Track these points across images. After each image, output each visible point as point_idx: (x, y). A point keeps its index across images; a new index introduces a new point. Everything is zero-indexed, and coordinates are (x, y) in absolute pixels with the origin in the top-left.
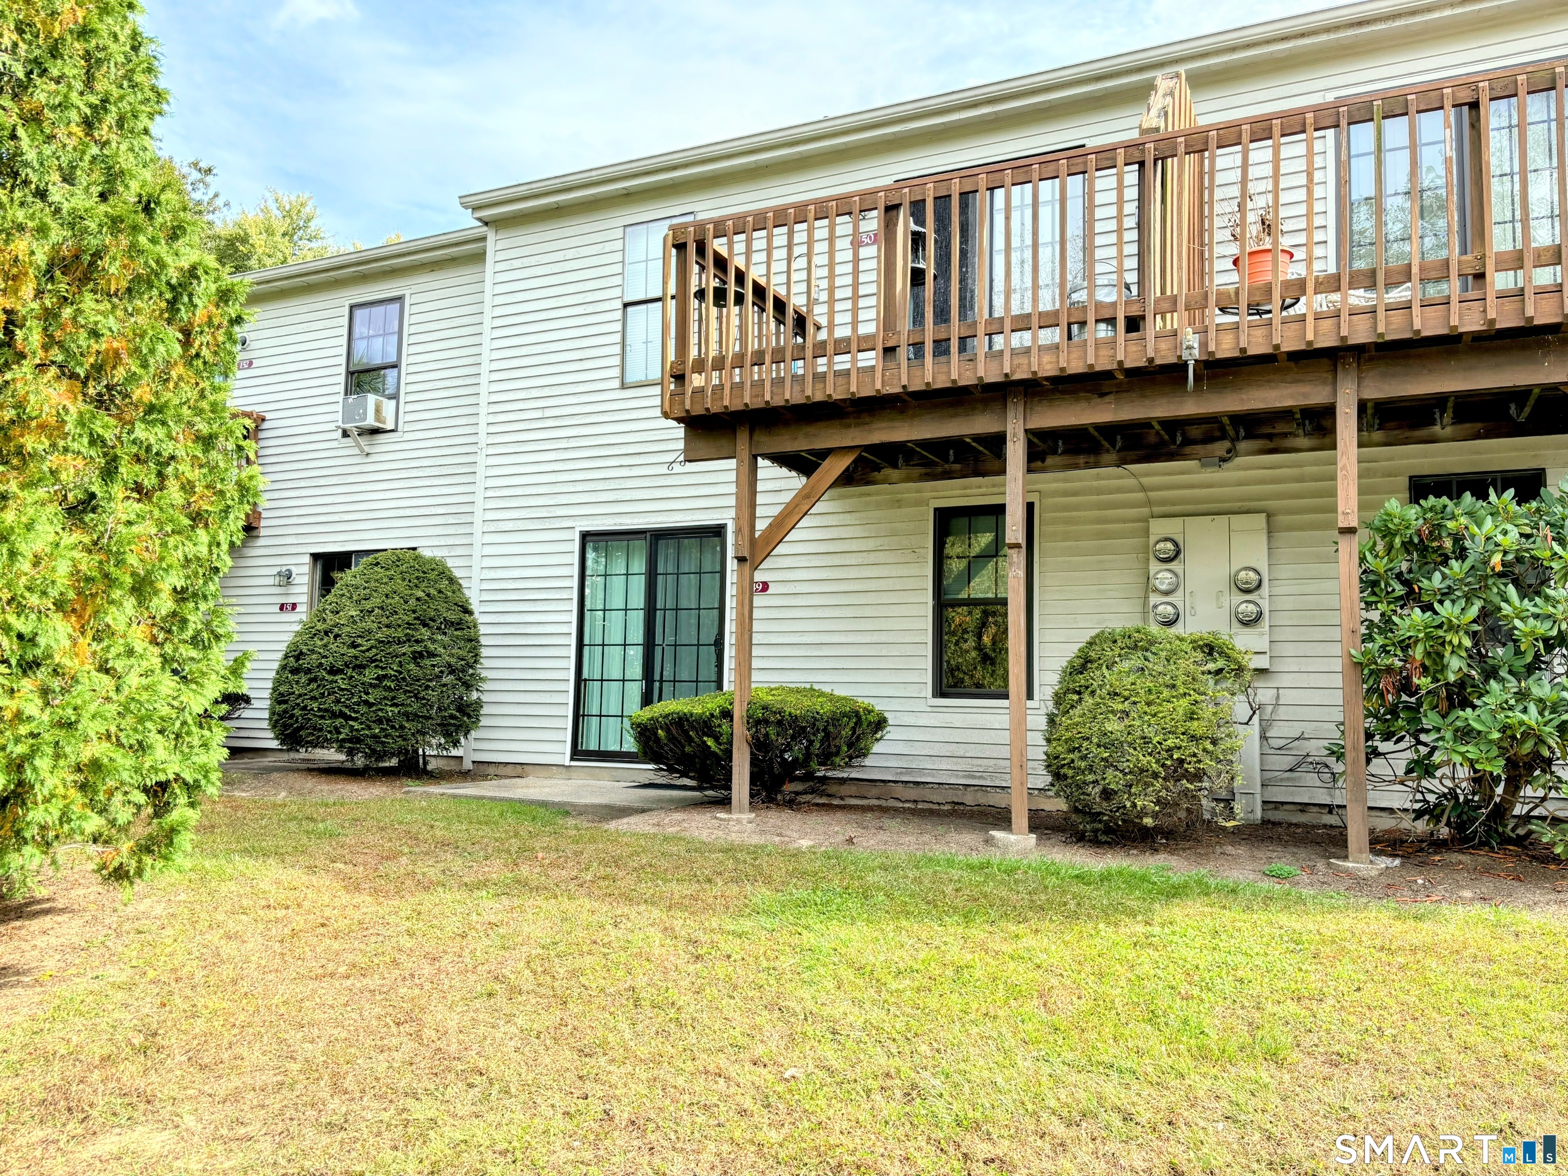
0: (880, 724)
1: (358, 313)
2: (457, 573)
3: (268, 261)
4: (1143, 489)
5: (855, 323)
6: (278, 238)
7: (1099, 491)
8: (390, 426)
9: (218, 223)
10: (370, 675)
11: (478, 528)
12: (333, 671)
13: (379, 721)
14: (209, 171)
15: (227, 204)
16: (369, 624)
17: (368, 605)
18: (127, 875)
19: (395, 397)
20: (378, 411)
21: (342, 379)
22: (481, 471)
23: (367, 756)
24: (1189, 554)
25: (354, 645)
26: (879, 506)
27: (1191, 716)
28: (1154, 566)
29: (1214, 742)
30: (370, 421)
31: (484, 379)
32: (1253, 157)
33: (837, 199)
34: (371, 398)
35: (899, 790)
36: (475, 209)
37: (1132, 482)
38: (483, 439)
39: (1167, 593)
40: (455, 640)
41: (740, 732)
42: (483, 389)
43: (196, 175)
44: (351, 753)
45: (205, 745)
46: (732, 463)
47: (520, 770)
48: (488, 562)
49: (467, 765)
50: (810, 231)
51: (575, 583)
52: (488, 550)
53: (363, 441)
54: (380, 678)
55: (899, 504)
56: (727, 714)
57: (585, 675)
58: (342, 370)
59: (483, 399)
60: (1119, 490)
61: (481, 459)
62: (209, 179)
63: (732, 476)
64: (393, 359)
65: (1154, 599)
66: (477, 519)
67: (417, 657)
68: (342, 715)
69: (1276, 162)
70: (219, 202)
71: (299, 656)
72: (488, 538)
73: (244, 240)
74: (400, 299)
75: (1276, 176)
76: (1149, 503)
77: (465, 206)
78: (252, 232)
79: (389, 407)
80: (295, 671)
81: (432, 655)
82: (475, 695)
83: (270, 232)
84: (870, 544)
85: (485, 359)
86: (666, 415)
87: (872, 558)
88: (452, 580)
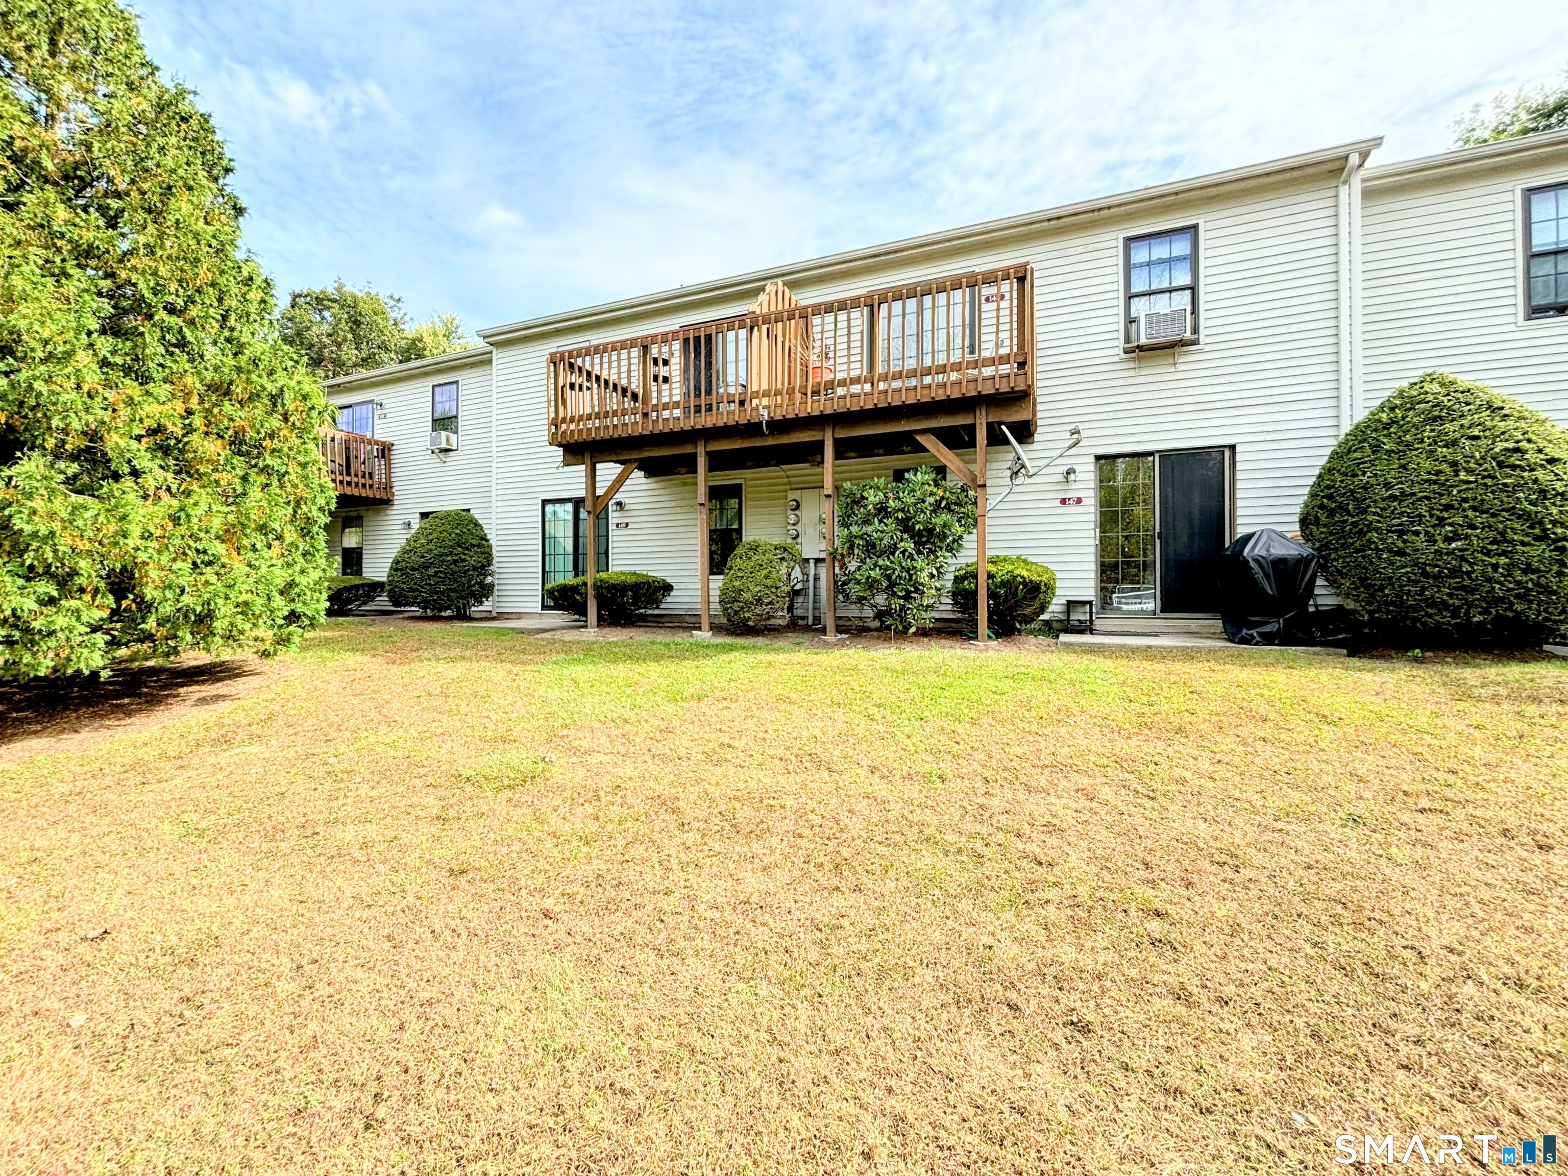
0: (667, 588)
1: (437, 389)
2: (480, 522)
3: (435, 351)
4: (788, 477)
5: (671, 395)
6: (441, 338)
7: (769, 478)
8: (454, 447)
9: (407, 331)
10: (431, 571)
11: (493, 499)
12: (413, 569)
13: (437, 593)
14: (399, 300)
15: (412, 319)
16: (431, 546)
17: (430, 537)
18: (269, 655)
19: (456, 433)
20: (448, 440)
21: (430, 423)
22: (494, 471)
23: (433, 610)
24: (803, 507)
25: (423, 557)
26: (677, 485)
27: (767, 577)
28: (789, 512)
29: (777, 588)
30: (444, 445)
31: (494, 424)
32: (839, 318)
33: (621, 342)
34: (444, 433)
35: (688, 619)
36: (485, 337)
37: (782, 473)
38: (495, 454)
39: (794, 525)
40: (476, 553)
41: (591, 592)
42: (494, 429)
43: (392, 303)
44: (425, 608)
45: (318, 601)
46: (583, 467)
47: (519, 616)
48: (499, 516)
49: (494, 614)
50: (619, 355)
51: (540, 525)
52: (499, 510)
53: (441, 455)
54: (436, 573)
55: (685, 484)
56: (585, 584)
57: (547, 569)
58: (430, 419)
59: (494, 434)
60: (777, 478)
61: (494, 464)
62: (400, 305)
63: (584, 474)
64: (454, 413)
65: (789, 527)
66: (493, 494)
67: (455, 562)
68: (417, 590)
69: (849, 320)
70: (407, 318)
71: (397, 563)
72: (499, 504)
73: (421, 340)
74: (456, 382)
75: (849, 327)
76: (790, 483)
77: (479, 336)
78: (425, 335)
79: (453, 437)
80: (396, 570)
81: (464, 560)
82: (489, 579)
83: (435, 334)
84: (673, 504)
85: (494, 414)
86: (551, 444)
87: (674, 510)
88: (476, 524)
